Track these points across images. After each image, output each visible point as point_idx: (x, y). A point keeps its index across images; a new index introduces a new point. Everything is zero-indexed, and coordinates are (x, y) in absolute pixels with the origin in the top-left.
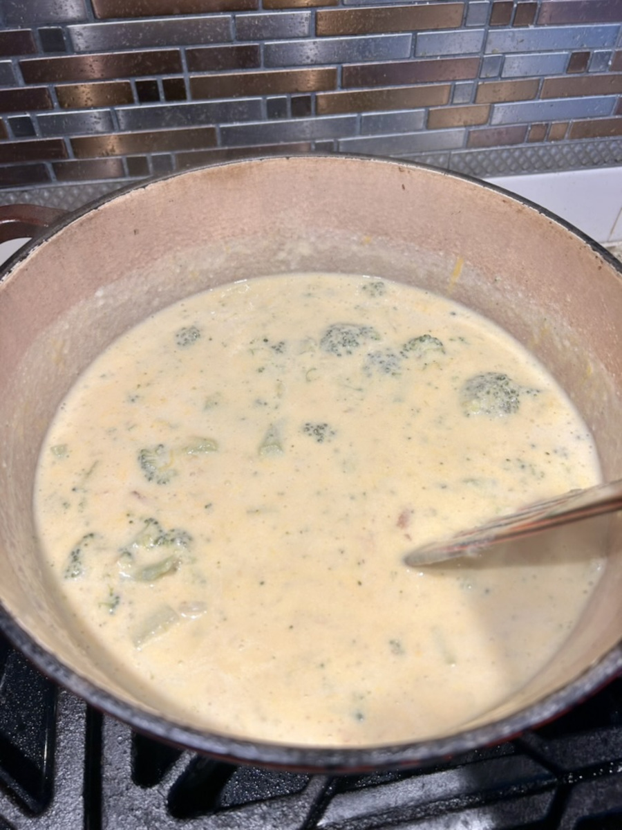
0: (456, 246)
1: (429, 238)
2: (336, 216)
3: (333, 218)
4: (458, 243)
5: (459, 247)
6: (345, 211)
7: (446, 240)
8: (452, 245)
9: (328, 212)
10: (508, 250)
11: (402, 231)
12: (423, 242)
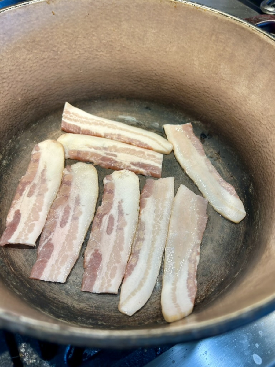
0: (94, 35)
1: (78, 38)
2: (24, 47)
3: (24, 50)
4: (94, 33)
5: (95, 35)
6: (28, 43)
7: (87, 34)
8: (91, 36)
9: (19, 47)
10: (122, 23)
11: (62, 40)
12: (76, 41)
